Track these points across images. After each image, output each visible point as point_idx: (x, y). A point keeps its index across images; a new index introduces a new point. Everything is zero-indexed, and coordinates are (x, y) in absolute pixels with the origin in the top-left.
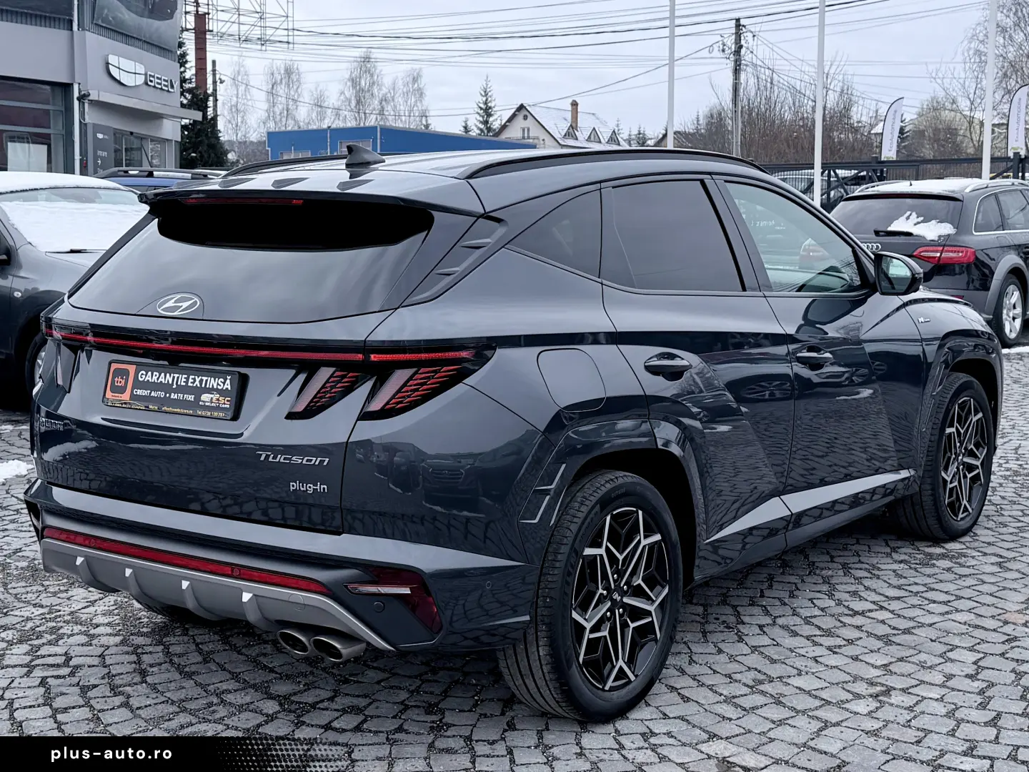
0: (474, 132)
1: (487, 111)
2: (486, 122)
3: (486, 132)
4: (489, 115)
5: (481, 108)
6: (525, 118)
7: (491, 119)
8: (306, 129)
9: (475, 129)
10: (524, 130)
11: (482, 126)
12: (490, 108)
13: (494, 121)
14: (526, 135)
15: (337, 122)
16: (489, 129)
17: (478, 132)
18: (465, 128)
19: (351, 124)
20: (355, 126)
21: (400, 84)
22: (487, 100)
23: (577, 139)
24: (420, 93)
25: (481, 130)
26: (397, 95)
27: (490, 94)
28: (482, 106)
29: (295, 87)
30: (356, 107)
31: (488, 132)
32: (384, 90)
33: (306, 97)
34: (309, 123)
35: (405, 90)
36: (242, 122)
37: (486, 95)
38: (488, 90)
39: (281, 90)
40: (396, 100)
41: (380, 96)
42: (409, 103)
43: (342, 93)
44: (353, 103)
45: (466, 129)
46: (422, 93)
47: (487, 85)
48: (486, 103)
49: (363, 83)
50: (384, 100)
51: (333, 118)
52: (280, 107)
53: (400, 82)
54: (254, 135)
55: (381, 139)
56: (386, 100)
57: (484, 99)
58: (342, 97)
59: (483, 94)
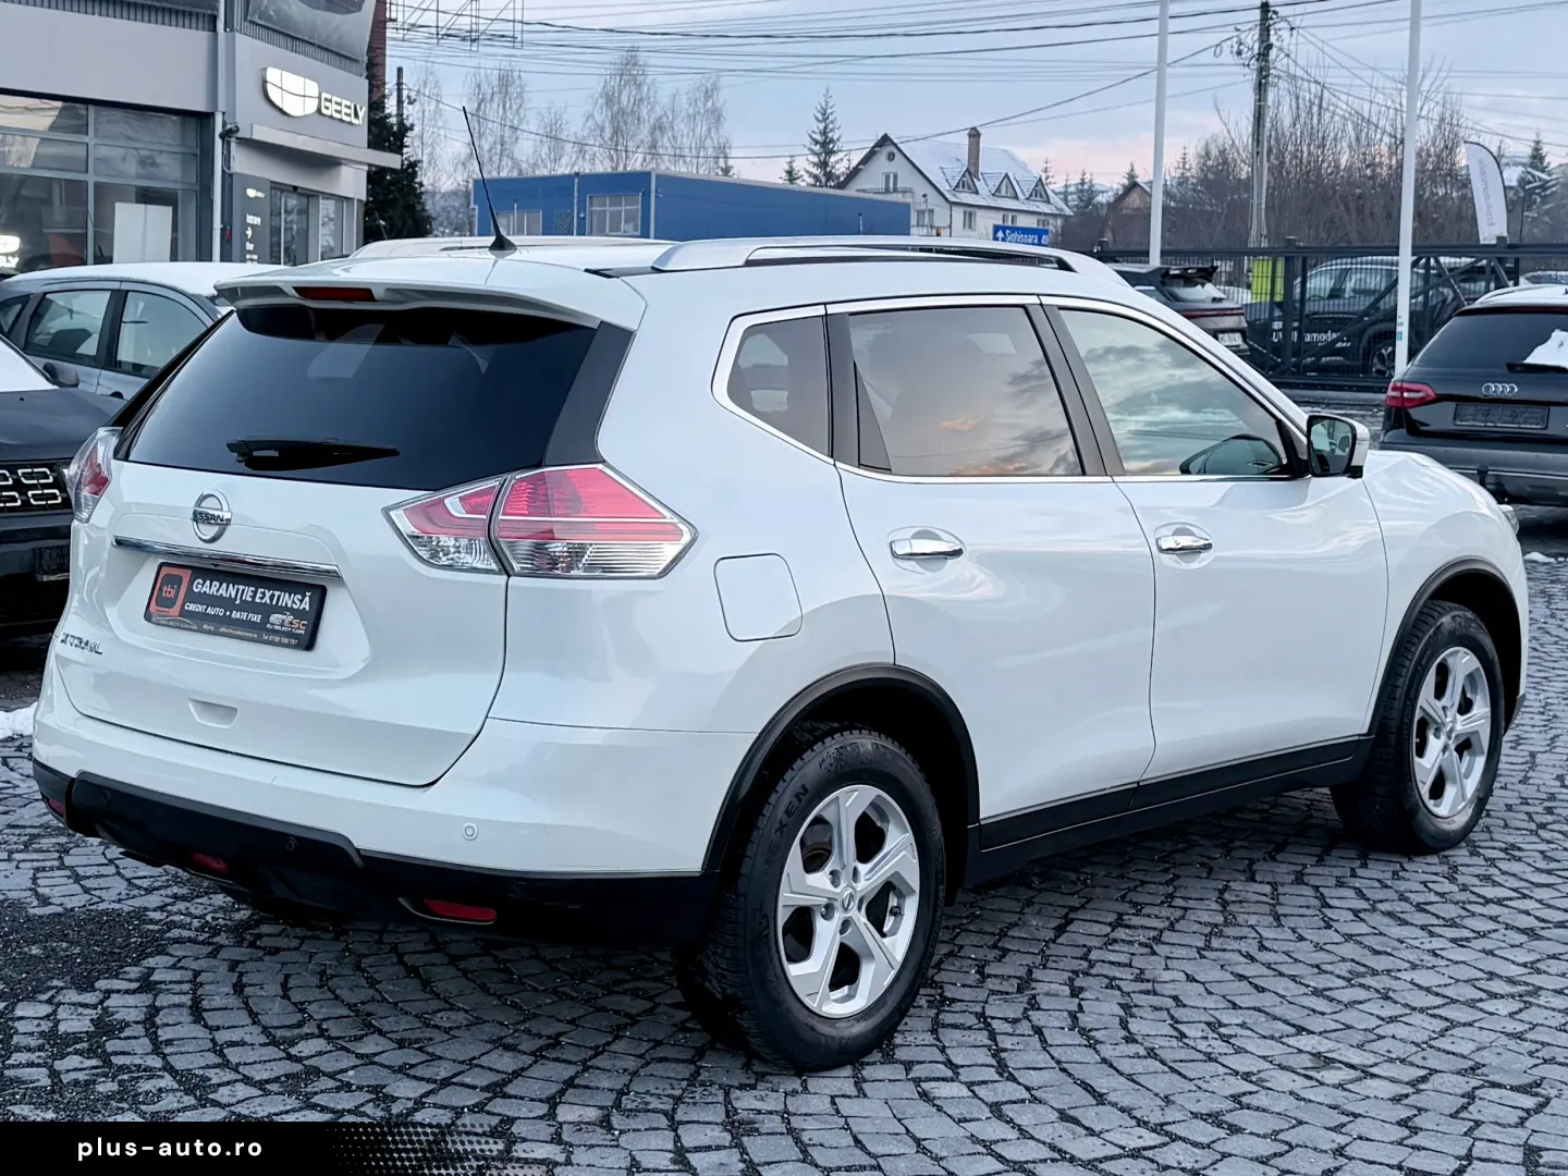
0: (804, 182)
1: (826, 146)
2: (823, 164)
3: (823, 179)
4: (832, 152)
5: (817, 142)
6: (891, 157)
7: (833, 159)
8: (530, 174)
9: (806, 177)
10: (888, 177)
11: (816, 171)
12: (832, 141)
13: (837, 162)
14: (891, 186)
15: (580, 162)
16: (829, 176)
17: (811, 181)
18: (790, 173)
19: (602, 167)
20: (609, 170)
21: (683, 101)
22: (825, 128)
23: (977, 193)
24: (717, 117)
25: (816, 177)
26: (678, 121)
27: (831, 118)
28: (818, 137)
29: (515, 107)
30: (611, 139)
31: (827, 180)
32: (658, 112)
33: (532, 124)
34: (535, 164)
35: (691, 111)
36: (430, 163)
37: (825, 120)
38: (829, 111)
39: (493, 111)
40: (676, 128)
41: (652, 121)
42: (698, 131)
43: (592, 115)
44: (608, 133)
45: (791, 175)
46: (719, 116)
47: (827, 103)
48: (824, 133)
49: (624, 98)
50: (658, 127)
51: (574, 156)
52: (491, 139)
53: (684, 99)
54: (448, 183)
55: (657, 191)
56: (660, 128)
57: (822, 126)
58: (590, 123)
59: (820, 118)
